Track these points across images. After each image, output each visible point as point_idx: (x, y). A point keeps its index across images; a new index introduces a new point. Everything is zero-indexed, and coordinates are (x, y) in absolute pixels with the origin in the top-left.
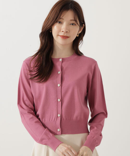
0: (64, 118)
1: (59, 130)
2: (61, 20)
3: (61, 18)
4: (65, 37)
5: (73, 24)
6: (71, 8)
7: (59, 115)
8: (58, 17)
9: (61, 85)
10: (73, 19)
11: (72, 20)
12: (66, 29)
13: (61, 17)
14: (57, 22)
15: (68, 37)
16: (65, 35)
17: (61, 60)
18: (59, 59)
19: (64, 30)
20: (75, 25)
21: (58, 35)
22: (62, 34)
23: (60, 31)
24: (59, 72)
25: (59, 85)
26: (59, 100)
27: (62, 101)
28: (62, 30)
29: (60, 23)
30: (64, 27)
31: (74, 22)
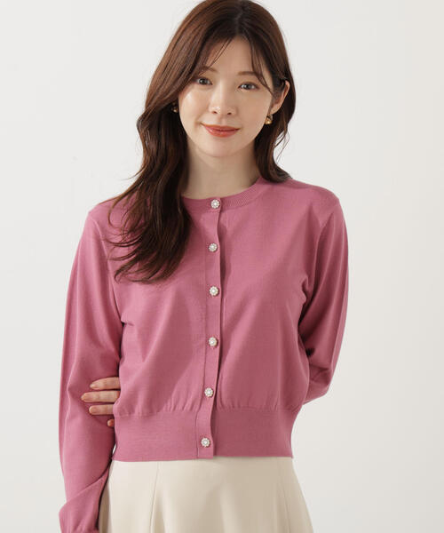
0: (224, 403)
1: (205, 442)
2: (207, 74)
3: (207, 68)
4: (221, 132)
5: (248, 86)
6: (241, 31)
7: (209, 392)
8: (199, 63)
9: (222, 291)
10: (248, 68)
11: (244, 73)
12: (227, 102)
13: (208, 64)
14: (194, 80)
15: (234, 130)
16: (224, 123)
17: (215, 204)
18: (210, 200)
19: (218, 108)
20: (257, 87)
21: (199, 124)
22: (211, 120)
23: (204, 109)
24: (213, 247)
25: (214, 291)
26: (212, 342)
27: (221, 343)
28: (212, 109)
29: (204, 82)
30: (217, 96)
31: (252, 79)
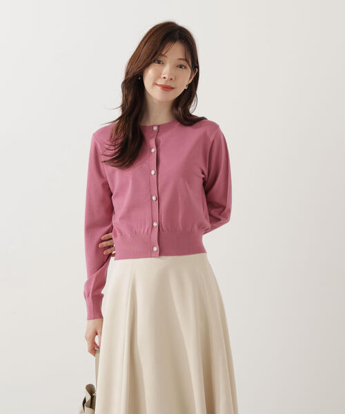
1: (155, 249)
2: (162, 59)
3: (162, 55)
4: (166, 88)
5: (181, 66)
6: (180, 39)
7: (155, 224)
8: (159, 53)
9: (157, 172)
10: (183, 57)
11: (181, 59)
12: (171, 73)
13: (163, 53)
14: (154, 61)
15: (172, 88)
16: (169, 84)
17: (155, 128)
18: (153, 126)
19: (166, 76)
20: (185, 68)
21: (155, 84)
22: (161, 82)
23: (158, 76)
24: (153, 150)
25: (153, 172)
26: (154, 198)
27: (158, 199)
28: (163, 76)
29: (159, 62)
30: (166, 70)
31: (183, 63)
